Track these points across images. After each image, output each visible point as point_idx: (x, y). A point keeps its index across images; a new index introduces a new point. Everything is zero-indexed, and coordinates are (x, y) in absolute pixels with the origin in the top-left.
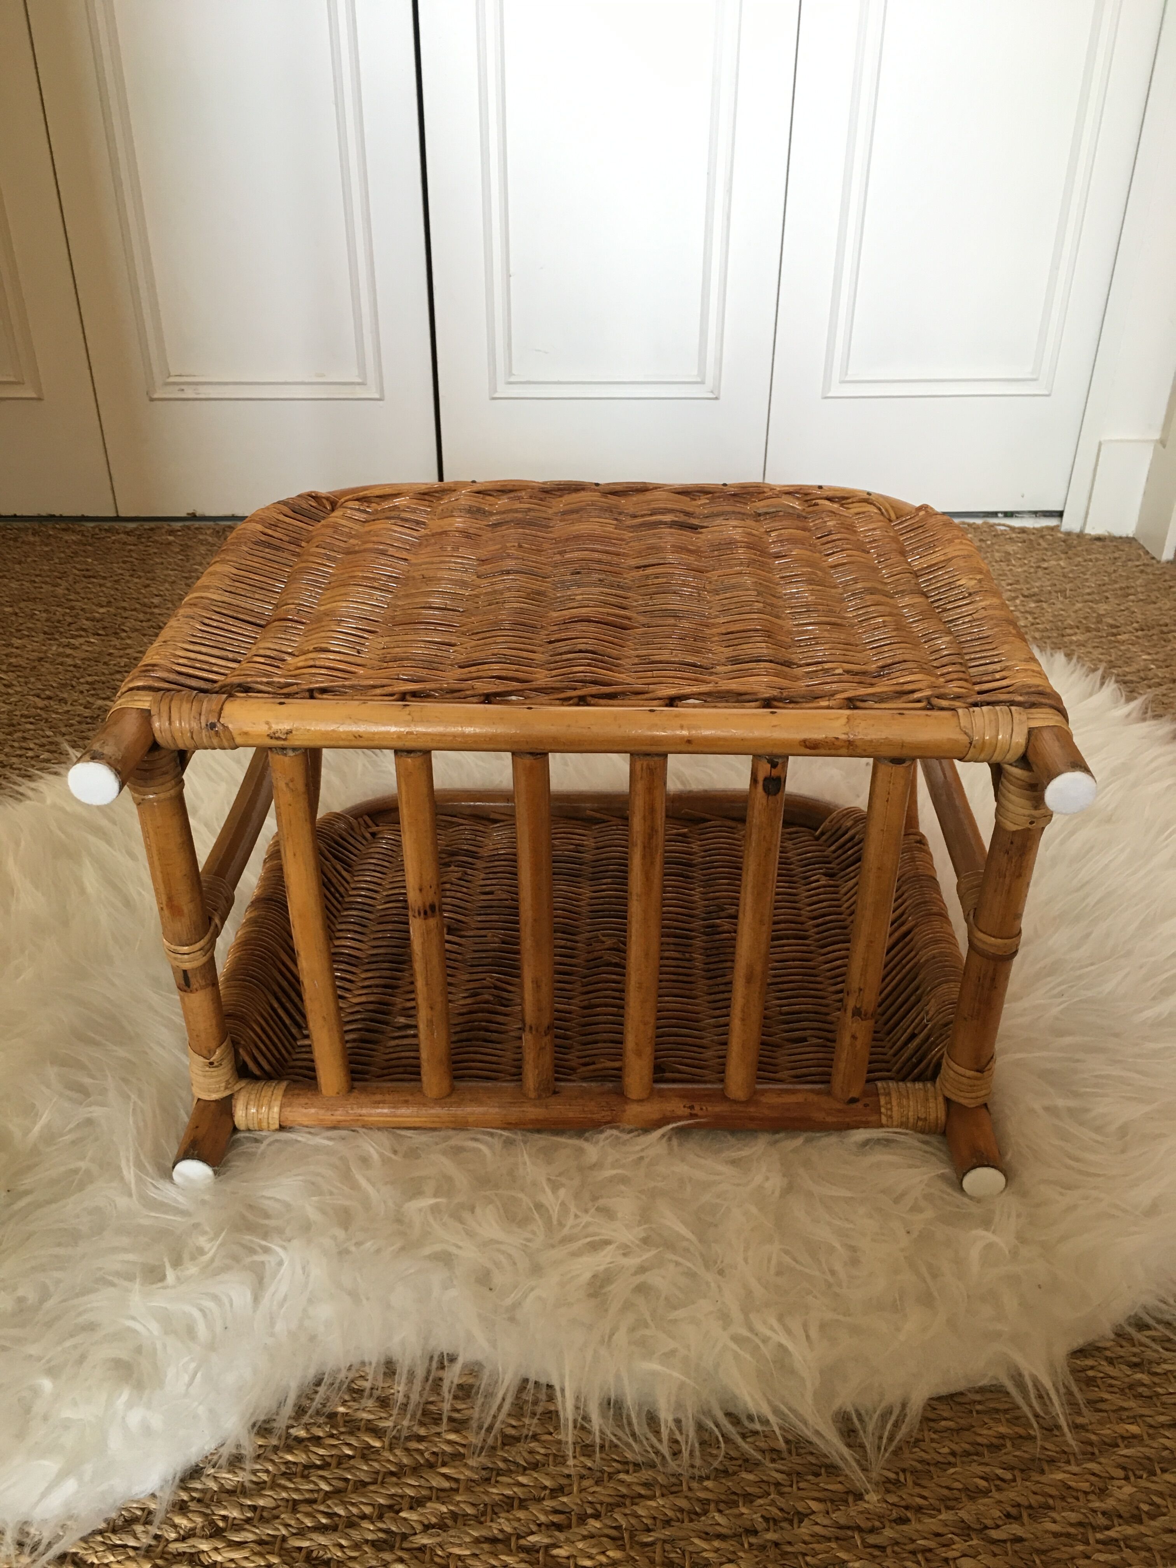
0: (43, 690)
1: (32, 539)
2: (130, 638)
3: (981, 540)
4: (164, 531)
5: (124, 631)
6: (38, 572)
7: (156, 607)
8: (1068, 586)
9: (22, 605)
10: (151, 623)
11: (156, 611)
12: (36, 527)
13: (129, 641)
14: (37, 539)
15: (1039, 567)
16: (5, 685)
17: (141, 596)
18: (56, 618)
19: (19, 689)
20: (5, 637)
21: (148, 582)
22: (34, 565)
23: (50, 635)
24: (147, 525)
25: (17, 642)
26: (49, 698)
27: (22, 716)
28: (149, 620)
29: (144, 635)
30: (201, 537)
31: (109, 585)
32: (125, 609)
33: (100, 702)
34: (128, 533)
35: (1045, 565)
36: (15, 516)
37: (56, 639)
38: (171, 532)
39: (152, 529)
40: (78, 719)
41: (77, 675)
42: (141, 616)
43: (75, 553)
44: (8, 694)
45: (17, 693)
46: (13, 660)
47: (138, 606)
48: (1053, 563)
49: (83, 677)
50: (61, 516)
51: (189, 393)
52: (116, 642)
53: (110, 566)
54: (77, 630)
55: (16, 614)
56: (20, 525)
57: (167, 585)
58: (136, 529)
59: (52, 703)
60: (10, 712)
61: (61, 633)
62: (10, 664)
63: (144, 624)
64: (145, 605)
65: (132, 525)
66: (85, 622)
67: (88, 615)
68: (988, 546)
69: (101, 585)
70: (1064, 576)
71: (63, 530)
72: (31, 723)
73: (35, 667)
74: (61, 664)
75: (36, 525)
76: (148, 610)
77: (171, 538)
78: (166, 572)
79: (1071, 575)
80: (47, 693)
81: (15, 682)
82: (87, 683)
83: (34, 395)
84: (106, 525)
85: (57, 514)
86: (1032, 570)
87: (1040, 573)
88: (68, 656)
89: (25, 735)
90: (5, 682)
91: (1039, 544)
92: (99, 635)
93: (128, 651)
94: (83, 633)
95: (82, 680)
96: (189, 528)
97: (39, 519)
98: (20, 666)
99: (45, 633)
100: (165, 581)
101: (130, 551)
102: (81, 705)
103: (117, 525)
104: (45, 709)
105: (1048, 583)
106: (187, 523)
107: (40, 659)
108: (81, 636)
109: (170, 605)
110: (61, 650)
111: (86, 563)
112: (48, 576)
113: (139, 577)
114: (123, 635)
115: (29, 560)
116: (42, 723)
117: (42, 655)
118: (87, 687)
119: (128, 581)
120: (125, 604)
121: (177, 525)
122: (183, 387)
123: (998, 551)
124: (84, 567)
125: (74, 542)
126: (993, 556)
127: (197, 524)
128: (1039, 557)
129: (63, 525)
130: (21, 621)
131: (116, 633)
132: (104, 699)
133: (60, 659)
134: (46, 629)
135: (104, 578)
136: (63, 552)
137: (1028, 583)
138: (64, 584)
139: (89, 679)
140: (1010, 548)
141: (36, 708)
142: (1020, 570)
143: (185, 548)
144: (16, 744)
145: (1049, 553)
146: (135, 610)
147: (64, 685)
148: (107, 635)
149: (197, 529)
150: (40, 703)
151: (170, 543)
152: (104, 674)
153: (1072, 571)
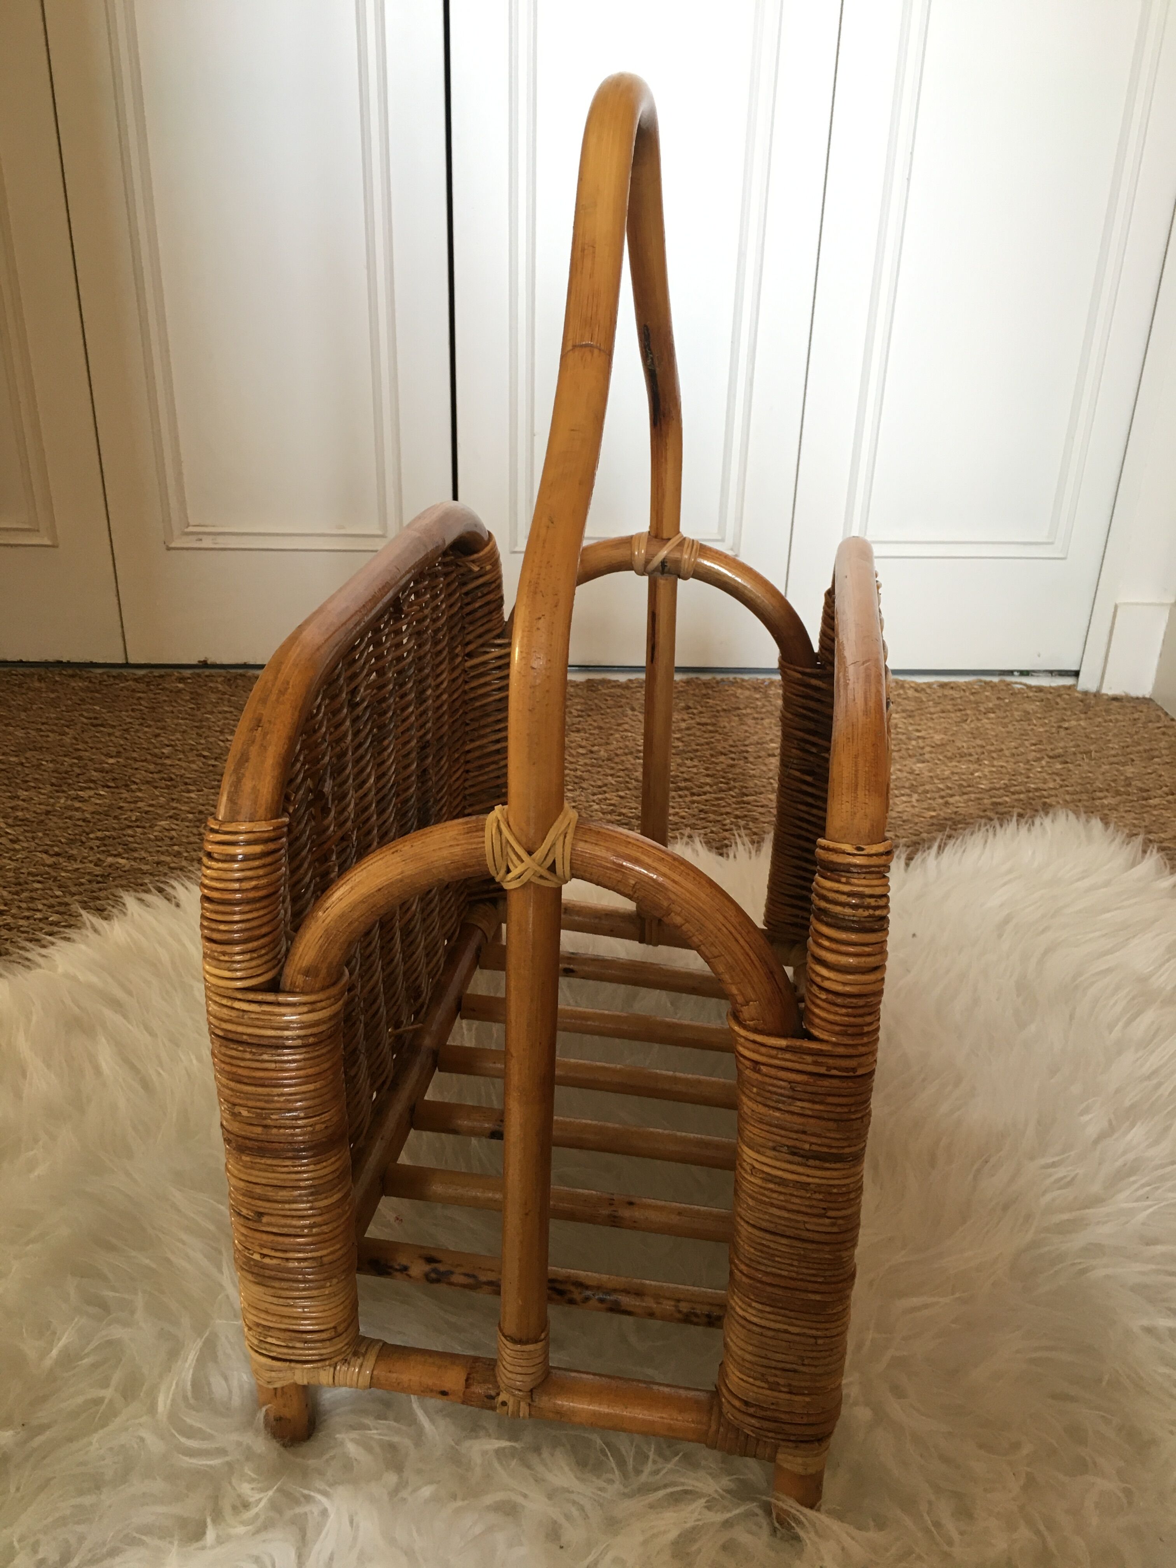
0: (52, 846)
1: (37, 685)
2: (140, 790)
3: (999, 698)
4: (173, 678)
5: (135, 783)
6: (44, 720)
7: (168, 757)
8: (1092, 747)
9: (29, 754)
10: (163, 775)
11: (168, 762)
12: (43, 673)
13: (139, 794)
14: (43, 685)
15: (1060, 727)
16: (11, 840)
17: (151, 746)
18: (63, 768)
19: (25, 845)
20: (11, 789)
21: (158, 731)
22: (40, 712)
23: (58, 787)
24: (156, 672)
25: (23, 794)
26: (57, 854)
27: (29, 874)
28: (159, 772)
29: (156, 787)
30: (211, 685)
31: (118, 734)
32: (135, 760)
33: (110, 860)
34: (136, 680)
35: (1066, 725)
36: (21, 661)
37: (63, 792)
38: (182, 680)
39: (161, 676)
40: (88, 877)
41: (87, 830)
42: (152, 767)
43: (83, 700)
44: (14, 850)
45: (24, 849)
46: (20, 814)
47: (149, 757)
48: (1074, 723)
49: (92, 832)
50: (69, 662)
51: (207, 543)
52: (125, 795)
53: (117, 713)
54: (85, 782)
55: (22, 764)
56: (27, 671)
57: (178, 736)
58: (144, 676)
59: (61, 860)
60: (16, 870)
61: (69, 785)
62: (16, 818)
63: (156, 776)
64: (156, 755)
65: (141, 672)
66: (94, 773)
67: (97, 766)
68: (1007, 705)
69: (110, 735)
70: (1087, 737)
71: (72, 676)
72: (39, 882)
73: (42, 821)
74: (70, 818)
75: (42, 671)
76: (159, 761)
77: (181, 686)
78: (176, 721)
79: (1093, 736)
80: (56, 849)
81: (21, 838)
82: (97, 838)
83: (49, 543)
84: (114, 672)
85: (64, 660)
86: (1054, 730)
87: (1063, 733)
88: (77, 809)
89: (34, 895)
90: (10, 837)
91: (1057, 704)
92: (109, 787)
93: (140, 804)
94: (92, 785)
95: (91, 836)
96: (199, 675)
97: (46, 665)
98: (27, 820)
99: (52, 785)
100: (176, 730)
101: (140, 698)
102: (91, 862)
103: (125, 672)
104: (53, 866)
105: (1072, 744)
106: (197, 671)
107: (48, 813)
108: (90, 788)
109: (181, 756)
110: (69, 802)
111: (94, 711)
112: (56, 725)
113: (149, 726)
114: (134, 787)
115: (35, 707)
116: (50, 882)
117: (49, 808)
118: (98, 843)
119: (137, 731)
120: (135, 755)
121: (187, 673)
122: (200, 537)
123: (1017, 710)
124: (92, 715)
125: (82, 689)
126: (1012, 715)
127: (207, 672)
128: (1059, 717)
129: (70, 672)
130: (27, 771)
131: (127, 786)
132: (115, 856)
133: (70, 813)
134: (54, 780)
135: (113, 727)
136: (71, 699)
137: (1051, 743)
138: (71, 732)
139: (99, 834)
140: (1030, 707)
141: (44, 865)
142: (1041, 730)
143: (195, 696)
144: (24, 905)
145: (1069, 713)
146: (145, 760)
147: (71, 842)
148: (117, 787)
149: (207, 676)
150: (49, 860)
151: (180, 691)
152: (114, 829)
153: (1094, 732)
